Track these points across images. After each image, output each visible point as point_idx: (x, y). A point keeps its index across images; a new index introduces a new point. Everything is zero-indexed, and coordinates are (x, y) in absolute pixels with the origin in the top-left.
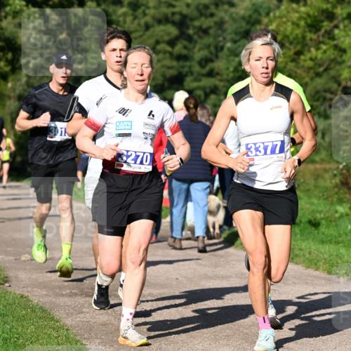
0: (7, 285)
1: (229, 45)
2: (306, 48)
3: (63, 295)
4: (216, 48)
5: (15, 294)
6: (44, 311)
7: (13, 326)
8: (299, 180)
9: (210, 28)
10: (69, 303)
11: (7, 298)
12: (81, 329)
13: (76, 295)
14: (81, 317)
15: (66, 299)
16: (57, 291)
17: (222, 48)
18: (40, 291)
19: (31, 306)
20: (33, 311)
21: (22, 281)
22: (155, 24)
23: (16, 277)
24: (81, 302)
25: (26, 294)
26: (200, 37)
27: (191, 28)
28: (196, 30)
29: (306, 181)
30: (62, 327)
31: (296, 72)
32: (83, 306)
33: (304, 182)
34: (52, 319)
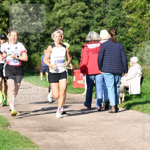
0: (9, 127)
1: (110, 11)
2: (147, 11)
3: (35, 131)
4: (104, 12)
5: (13, 131)
6: (26, 138)
7: (12, 146)
8: (145, 74)
9: (101, 3)
10: (39, 135)
11: (9, 133)
12: (44, 147)
13: (41, 130)
14: (44, 141)
15: (37, 133)
16: (33, 129)
17: (107, 13)
18: (24, 129)
19: (20, 136)
20: (22, 139)
21: (16, 125)
22: (76, 2)
23: (13, 123)
24: (44, 134)
25: (18, 131)
26: (97, 8)
27: (92, 3)
28: (94, 4)
29: (148, 74)
30: (35, 146)
31: (142, 23)
32: (45, 136)
33: (147, 74)
34: (31, 142)
